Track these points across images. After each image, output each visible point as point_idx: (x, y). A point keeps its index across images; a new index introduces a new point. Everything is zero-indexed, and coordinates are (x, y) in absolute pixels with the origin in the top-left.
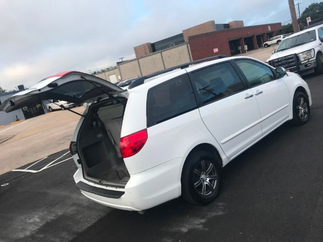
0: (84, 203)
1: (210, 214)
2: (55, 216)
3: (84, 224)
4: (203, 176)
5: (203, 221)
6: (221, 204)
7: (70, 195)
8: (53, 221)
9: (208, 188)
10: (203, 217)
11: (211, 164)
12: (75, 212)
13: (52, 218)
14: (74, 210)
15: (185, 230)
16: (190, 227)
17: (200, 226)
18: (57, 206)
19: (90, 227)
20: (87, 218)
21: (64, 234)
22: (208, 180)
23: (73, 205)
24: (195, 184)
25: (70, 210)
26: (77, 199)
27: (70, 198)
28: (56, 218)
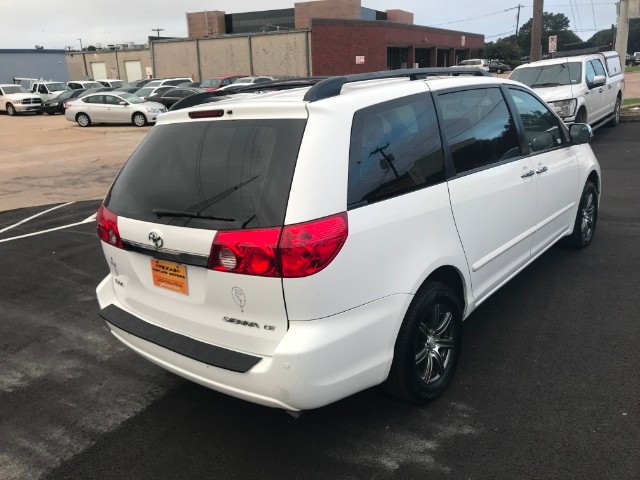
0: (99, 352)
1: (441, 427)
2: (23, 379)
3: (108, 411)
4: (430, 339)
5: (430, 445)
6: (461, 406)
7: (58, 326)
8: (18, 391)
9: (437, 362)
10: (428, 436)
11: (448, 314)
12: (79, 374)
13: (15, 382)
14: (77, 370)
15: (391, 464)
16: (403, 458)
17: (428, 459)
18: (24, 351)
19: (128, 420)
20: (116, 396)
21: (57, 433)
22: (436, 349)
23: (70, 354)
24: (417, 356)
25: (64, 368)
26: (80, 340)
27: (59, 335)
28: (25, 384)
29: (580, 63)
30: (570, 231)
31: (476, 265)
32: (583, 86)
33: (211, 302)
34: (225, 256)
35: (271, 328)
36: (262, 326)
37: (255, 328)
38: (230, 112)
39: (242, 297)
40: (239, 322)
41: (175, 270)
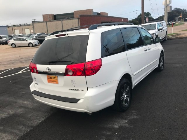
0: (29, 106)
1: (129, 117)
2: (8, 114)
3: (35, 121)
4: (124, 94)
5: (126, 121)
7: (16, 100)
8: (7, 118)
9: (126, 100)
10: (126, 119)
11: (128, 87)
12: (24, 112)
13: (5, 115)
14: (23, 111)
15: (116, 126)
16: (120, 125)
17: (127, 125)
18: (7, 107)
19: (41, 122)
20: (36, 117)
21: (21, 127)
22: (126, 96)
23: (21, 107)
24: (121, 98)
25: (20, 111)
26: (23, 103)
27: (16, 103)
28: (9, 116)
29: (156, 24)
30: (157, 66)
31: (134, 74)
32: (157, 30)
33: (65, 85)
34: (69, 72)
35: (83, 90)
36: (80, 90)
37: (78, 91)
38: (68, 34)
39: (74, 83)
40: (74, 90)
41: (54, 78)
